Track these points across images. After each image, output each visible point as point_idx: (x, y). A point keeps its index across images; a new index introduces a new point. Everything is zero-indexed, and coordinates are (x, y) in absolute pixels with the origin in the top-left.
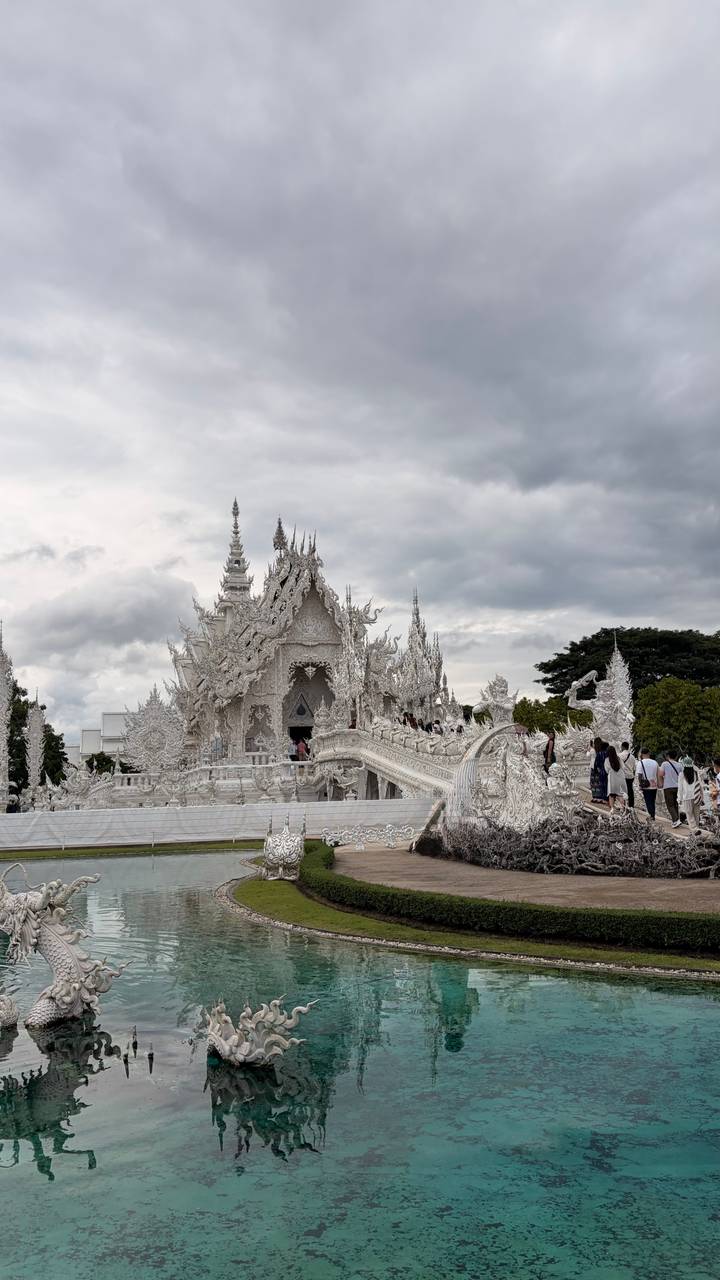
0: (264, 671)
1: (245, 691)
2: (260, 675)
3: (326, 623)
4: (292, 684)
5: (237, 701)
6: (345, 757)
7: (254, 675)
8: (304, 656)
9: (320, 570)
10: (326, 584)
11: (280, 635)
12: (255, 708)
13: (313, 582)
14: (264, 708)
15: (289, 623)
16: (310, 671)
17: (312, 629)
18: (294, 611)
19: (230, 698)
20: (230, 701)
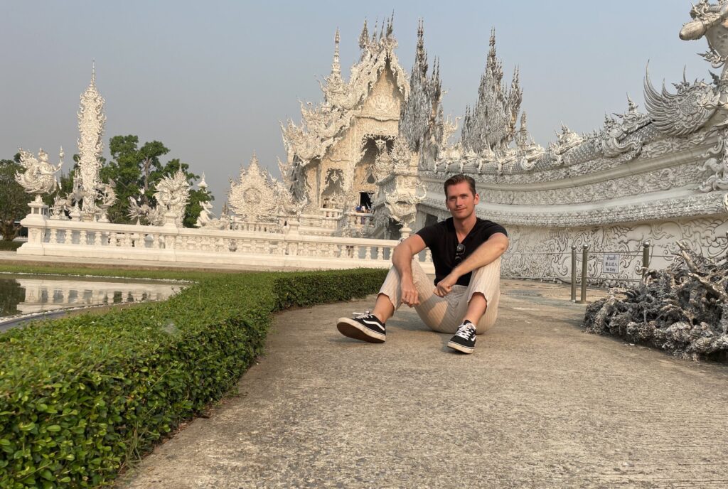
1: (322, 155)
2: (336, 142)
3: (397, 102)
4: (364, 153)
5: (315, 162)
7: (331, 141)
8: (376, 130)
11: (355, 108)
12: (331, 171)
13: (388, 61)
14: (339, 172)
15: (364, 97)
16: (380, 143)
17: (384, 105)
18: (369, 86)
19: (309, 159)
20: (309, 162)
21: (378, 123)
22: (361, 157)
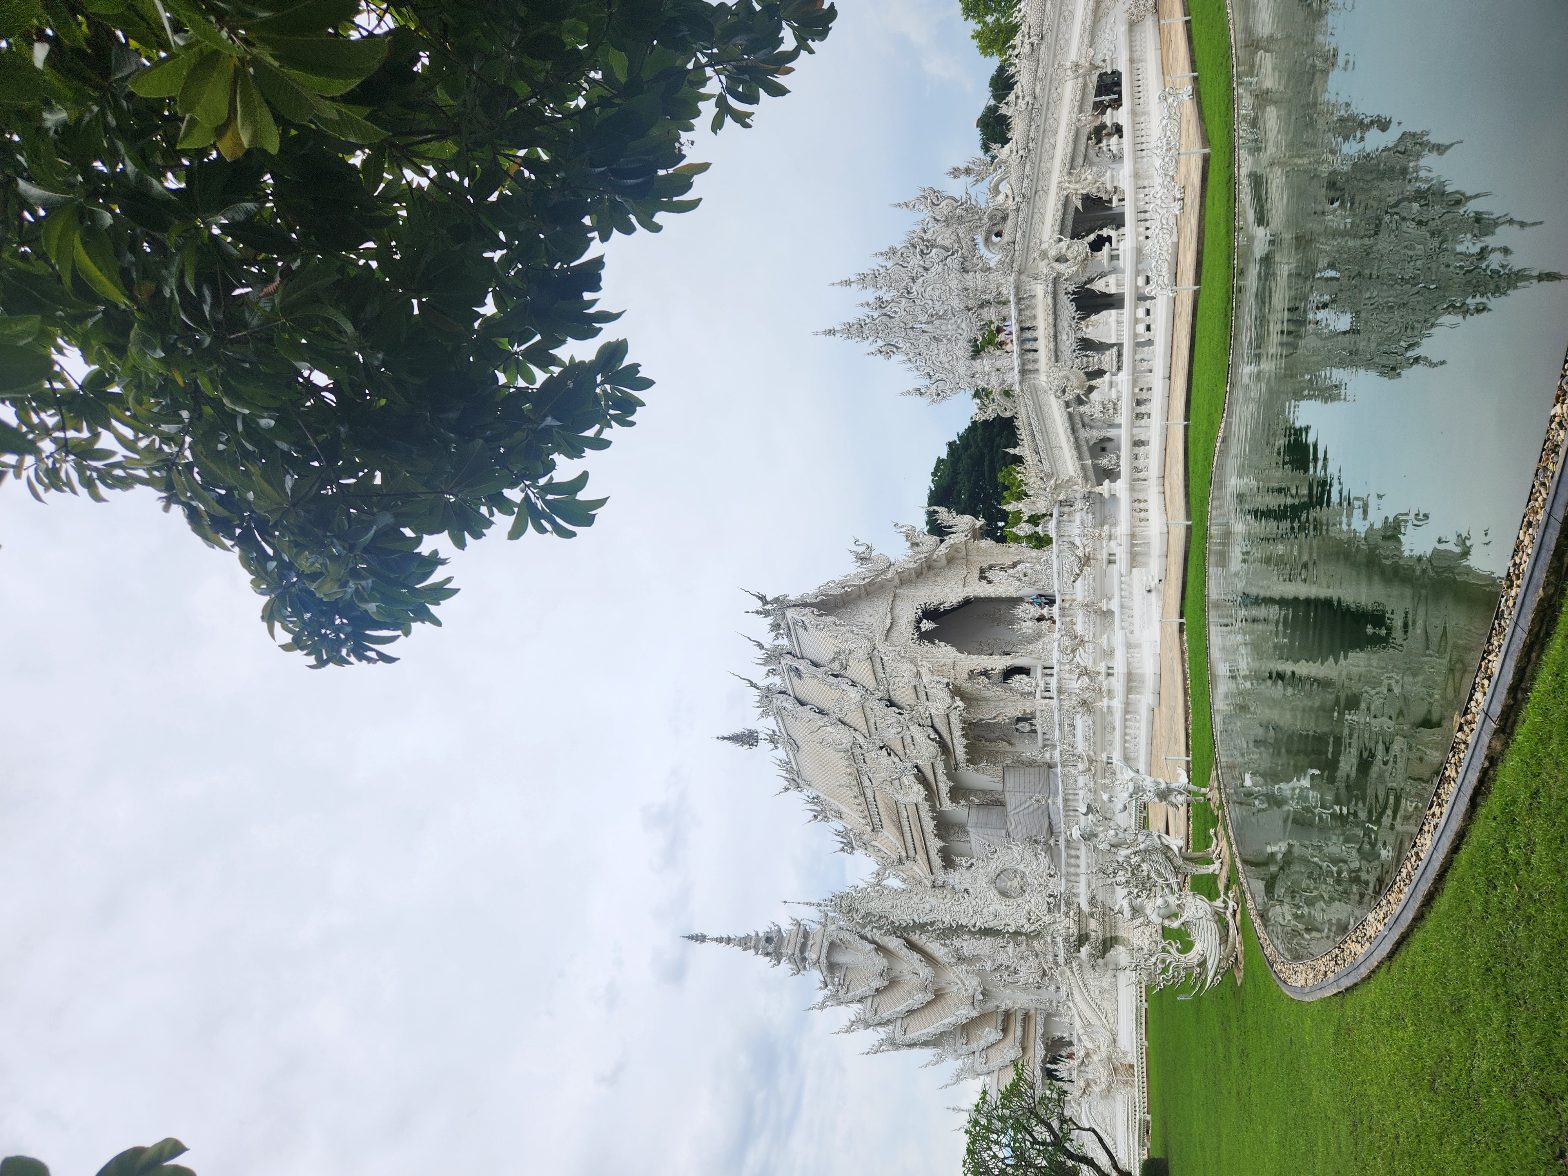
1: (946, 681)
4: (943, 644)
7: (923, 671)
8: (905, 629)
9: (791, 597)
10: (811, 592)
13: (805, 605)
14: (973, 673)
16: (926, 625)
17: (869, 615)
19: (953, 698)
20: (958, 698)
21: (895, 626)
22: (949, 647)
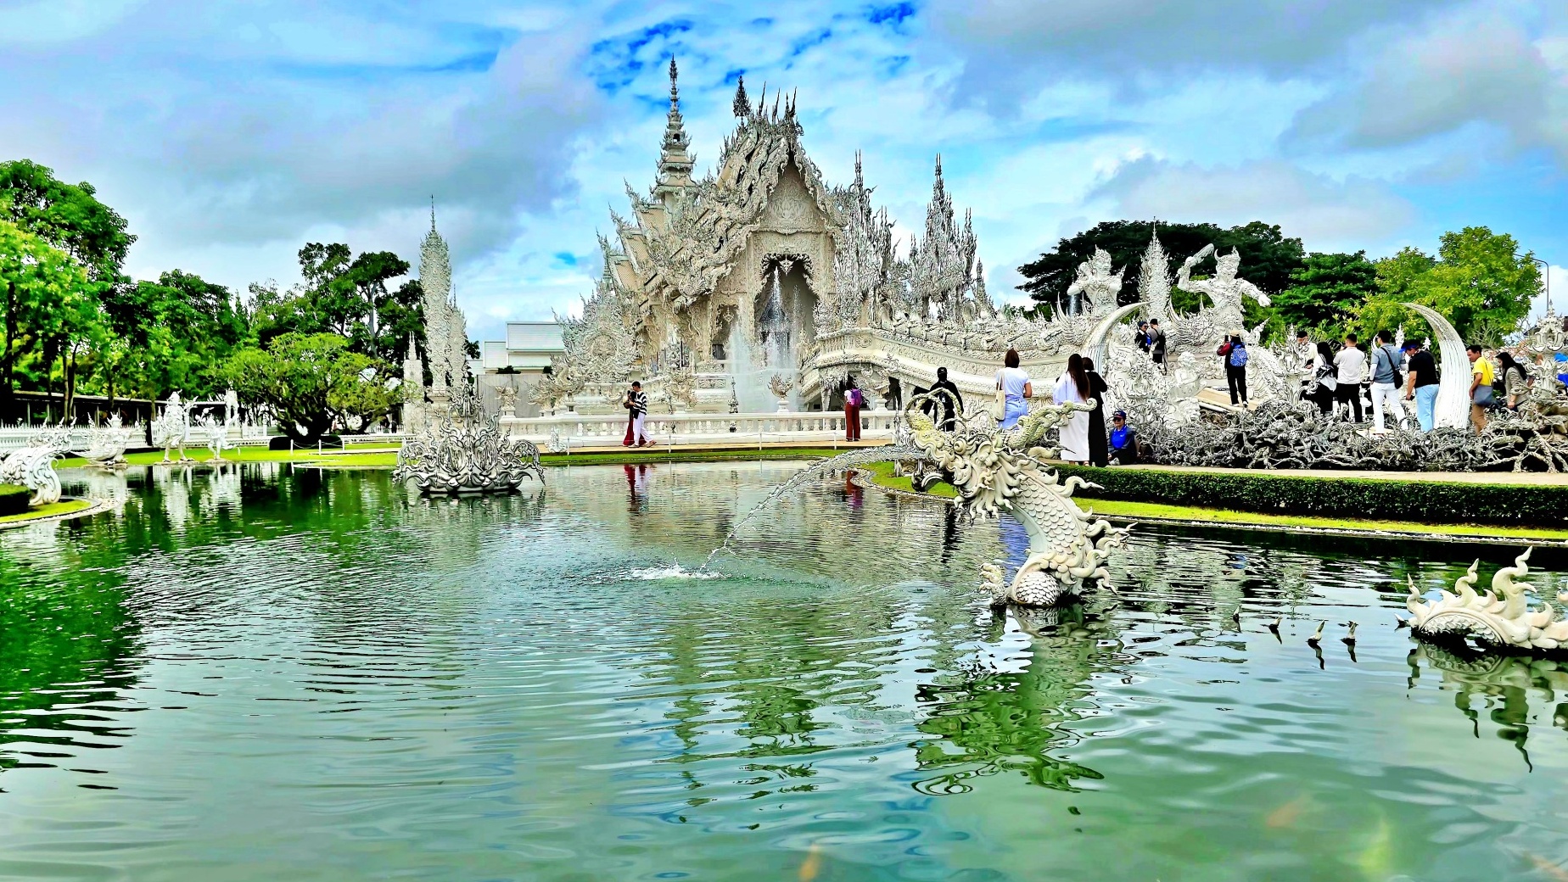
0: (734, 264)
1: (712, 288)
2: (730, 269)
3: (806, 206)
4: (765, 281)
5: (703, 299)
6: (857, 360)
7: (722, 269)
8: (776, 247)
9: (799, 139)
10: (806, 156)
11: (753, 221)
12: (723, 308)
13: (791, 154)
14: (733, 308)
15: (763, 205)
16: (787, 265)
17: (790, 213)
18: (769, 190)
19: (695, 295)
21: (781, 238)
22: (762, 286)
